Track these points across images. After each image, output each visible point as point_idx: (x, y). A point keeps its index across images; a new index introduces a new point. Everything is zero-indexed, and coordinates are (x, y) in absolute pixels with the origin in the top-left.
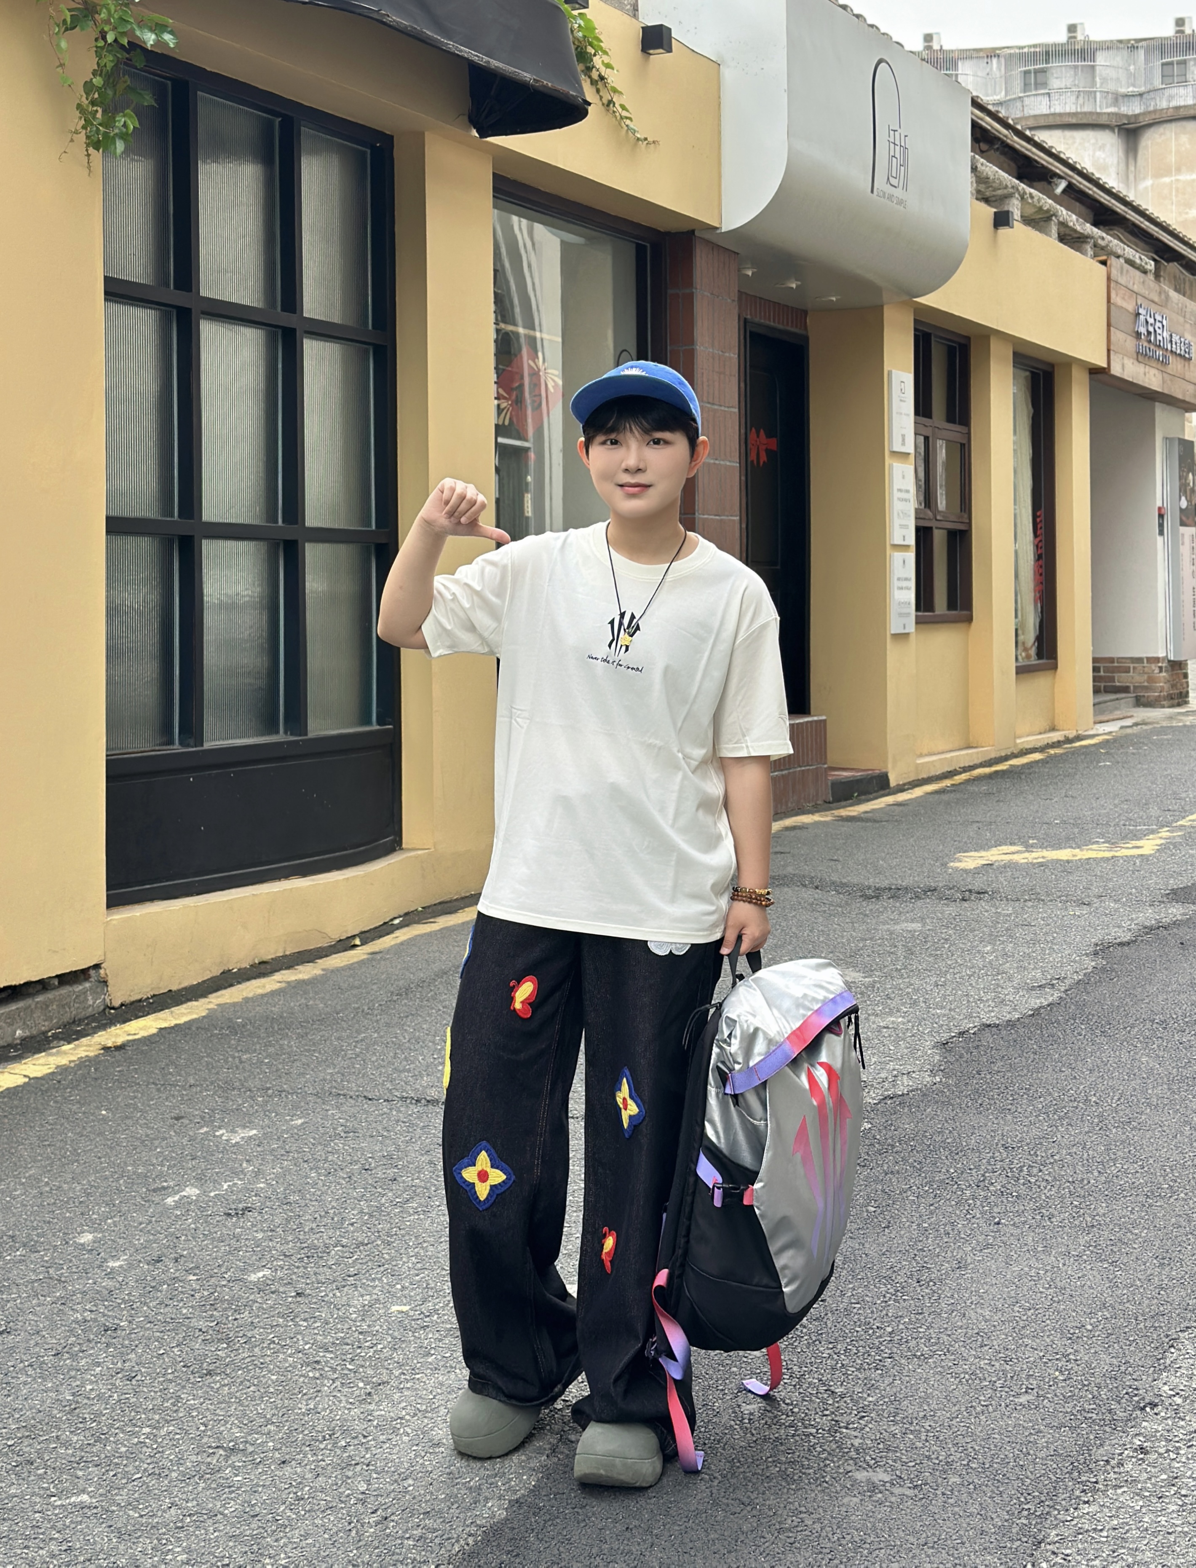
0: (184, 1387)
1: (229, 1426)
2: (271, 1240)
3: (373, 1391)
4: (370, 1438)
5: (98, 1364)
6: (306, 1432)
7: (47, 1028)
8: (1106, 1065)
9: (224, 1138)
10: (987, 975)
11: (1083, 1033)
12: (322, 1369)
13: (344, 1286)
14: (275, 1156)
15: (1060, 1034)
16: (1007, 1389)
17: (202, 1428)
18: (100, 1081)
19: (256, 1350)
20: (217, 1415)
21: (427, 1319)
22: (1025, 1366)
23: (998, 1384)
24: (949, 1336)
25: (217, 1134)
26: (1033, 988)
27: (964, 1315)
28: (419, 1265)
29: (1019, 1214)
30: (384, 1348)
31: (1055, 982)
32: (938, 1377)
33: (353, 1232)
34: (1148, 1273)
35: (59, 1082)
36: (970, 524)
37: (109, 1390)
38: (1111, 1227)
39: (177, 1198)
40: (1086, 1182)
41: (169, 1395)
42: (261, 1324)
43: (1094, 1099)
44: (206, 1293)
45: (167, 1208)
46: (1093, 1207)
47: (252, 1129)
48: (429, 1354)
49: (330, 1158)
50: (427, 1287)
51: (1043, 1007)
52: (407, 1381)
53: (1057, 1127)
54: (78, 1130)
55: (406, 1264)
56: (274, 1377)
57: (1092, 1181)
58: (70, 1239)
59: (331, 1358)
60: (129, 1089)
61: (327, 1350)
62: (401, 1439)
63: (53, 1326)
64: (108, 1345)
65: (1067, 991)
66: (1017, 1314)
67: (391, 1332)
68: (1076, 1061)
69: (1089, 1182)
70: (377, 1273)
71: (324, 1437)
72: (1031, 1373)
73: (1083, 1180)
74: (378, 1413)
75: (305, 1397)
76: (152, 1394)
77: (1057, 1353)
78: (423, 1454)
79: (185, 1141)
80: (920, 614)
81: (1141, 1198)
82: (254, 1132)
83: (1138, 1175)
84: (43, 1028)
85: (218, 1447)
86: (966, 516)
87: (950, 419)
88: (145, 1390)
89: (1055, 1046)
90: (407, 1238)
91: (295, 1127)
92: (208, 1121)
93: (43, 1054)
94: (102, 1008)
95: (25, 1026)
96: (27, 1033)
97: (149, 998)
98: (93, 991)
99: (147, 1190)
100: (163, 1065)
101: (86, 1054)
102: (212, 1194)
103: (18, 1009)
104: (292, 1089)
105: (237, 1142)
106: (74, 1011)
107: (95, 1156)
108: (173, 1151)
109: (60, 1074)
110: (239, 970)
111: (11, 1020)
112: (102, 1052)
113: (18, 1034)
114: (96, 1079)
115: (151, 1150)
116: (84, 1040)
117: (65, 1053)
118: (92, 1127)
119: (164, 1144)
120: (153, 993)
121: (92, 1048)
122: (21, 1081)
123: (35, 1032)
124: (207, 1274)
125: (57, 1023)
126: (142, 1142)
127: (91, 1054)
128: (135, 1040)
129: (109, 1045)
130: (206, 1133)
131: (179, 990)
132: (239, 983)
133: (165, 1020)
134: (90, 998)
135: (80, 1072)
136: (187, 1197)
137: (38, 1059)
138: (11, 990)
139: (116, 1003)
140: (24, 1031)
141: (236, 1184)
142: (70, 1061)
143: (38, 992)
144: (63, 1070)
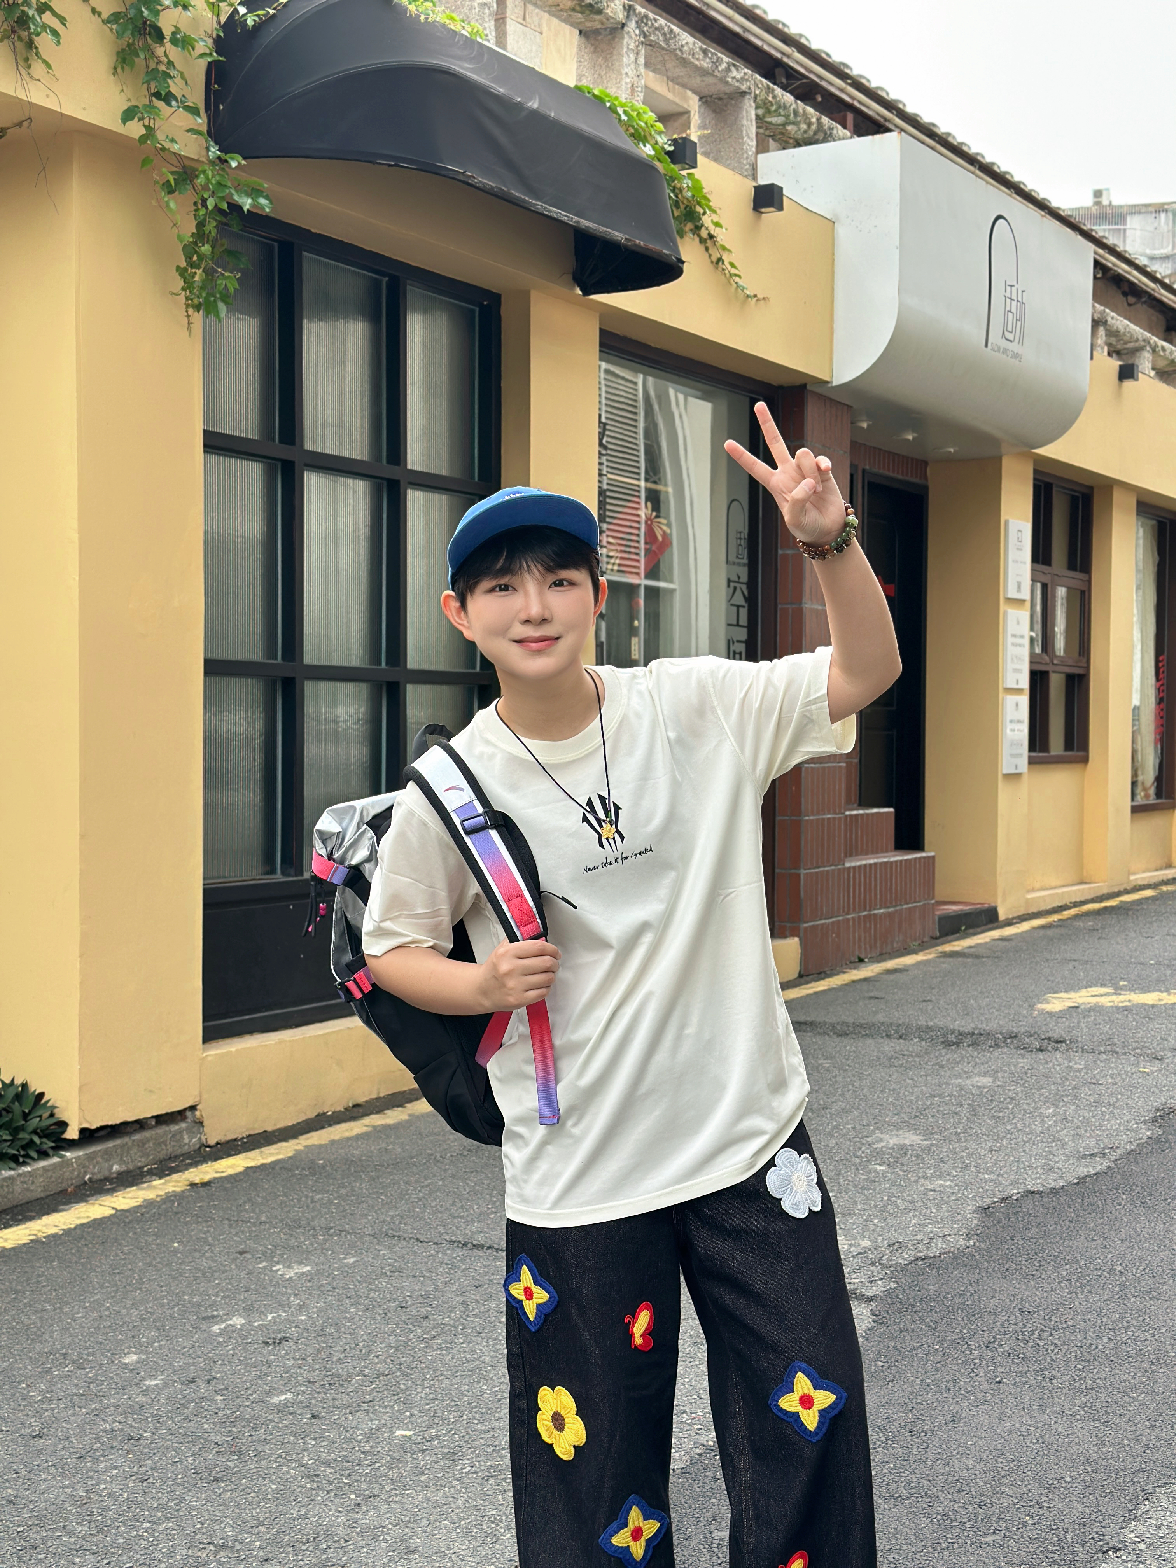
0: (190, 1491)
1: (223, 1526)
2: (299, 1367)
3: (363, 1502)
4: (350, 1542)
5: (116, 1468)
6: (293, 1534)
7: (143, 1164)
8: (1139, 1235)
9: (280, 1273)
10: (1042, 1142)
11: (1123, 1203)
12: (320, 1482)
13: (357, 1411)
14: (322, 1291)
15: (1100, 1203)
16: (975, 1530)
17: (199, 1526)
18: (179, 1216)
19: (264, 1463)
20: (214, 1515)
21: (429, 1444)
22: (997, 1511)
23: (968, 1525)
24: (930, 1481)
25: (274, 1269)
26: (1084, 1157)
27: (948, 1464)
28: (431, 1396)
29: (1022, 1374)
30: (382, 1466)
31: (1107, 1151)
32: (910, 1516)
33: (377, 1363)
34: (1138, 1433)
35: (142, 1215)
37: (121, 1489)
38: (1110, 1390)
39: (223, 1326)
40: (1094, 1347)
41: (175, 1497)
42: (274, 1441)
43: (1119, 1268)
44: (229, 1412)
45: (211, 1335)
46: (1096, 1370)
47: (306, 1265)
48: (423, 1474)
49: (372, 1295)
50: (434, 1416)
51: (1089, 1176)
52: (397, 1495)
53: (1077, 1293)
54: (148, 1260)
55: (420, 1395)
56: (274, 1487)
57: (1100, 1347)
58: (116, 1359)
59: (331, 1473)
60: (204, 1224)
61: (328, 1466)
62: (379, 1545)
63: (83, 1432)
64: (128, 1452)
65: (1116, 1160)
66: (1000, 1465)
67: (391, 1453)
68: (1110, 1230)
69: (1097, 1348)
70: (390, 1401)
71: (309, 1539)
72: (1002, 1516)
73: (1091, 1345)
74: (363, 1521)
75: (300, 1504)
76: (160, 1494)
77: (1031, 1501)
78: (397, 1559)
79: (243, 1274)
81: (1146, 1365)
82: (308, 1268)
83: (1147, 1343)
84: (139, 1164)
85: (209, 1543)
88: (154, 1491)
89: (1093, 1215)
90: (426, 1371)
91: (347, 1265)
92: (269, 1256)
93: (134, 1188)
94: (198, 1146)
95: (121, 1162)
96: (124, 1168)
97: (243, 1138)
98: (189, 1130)
99: (198, 1317)
100: (241, 1202)
101: (174, 1189)
102: (256, 1324)
103: (114, 1146)
104: (352, 1229)
105: (291, 1278)
106: (170, 1149)
107: (158, 1285)
108: (230, 1283)
109: (146, 1208)
110: (333, 1113)
111: (108, 1155)
112: (188, 1187)
113: (116, 1168)
114: (177, 1213)
115: (210, 1281)
116: (175, 1177)
117: (155, 1187)
118: (161, 1258)
119: (223, 1276)
120: (248, 1133)
121: (180, 1184)
122: (108, 1212)
123: (131, 1167)
124: (235, 1395)
125: (153, 1159)
126: (204, 1274)
127: (178, 1189)
128: (221, 1178)
129: (197, 1182)
130: (265, 1267)
131: (274, 1131)
132: (330, 1125)
133: (253, 1159)
134: (186, 1137)
135: (164, 1206)
136: (232, 1326)
137: (129, 1192)
138: (109, 1130)
139: (212, 1142)
140: (120, 1165)
141: (280, 1315)
142: (158, 1196)
143: (135, 1131)
144: (149, 1204)
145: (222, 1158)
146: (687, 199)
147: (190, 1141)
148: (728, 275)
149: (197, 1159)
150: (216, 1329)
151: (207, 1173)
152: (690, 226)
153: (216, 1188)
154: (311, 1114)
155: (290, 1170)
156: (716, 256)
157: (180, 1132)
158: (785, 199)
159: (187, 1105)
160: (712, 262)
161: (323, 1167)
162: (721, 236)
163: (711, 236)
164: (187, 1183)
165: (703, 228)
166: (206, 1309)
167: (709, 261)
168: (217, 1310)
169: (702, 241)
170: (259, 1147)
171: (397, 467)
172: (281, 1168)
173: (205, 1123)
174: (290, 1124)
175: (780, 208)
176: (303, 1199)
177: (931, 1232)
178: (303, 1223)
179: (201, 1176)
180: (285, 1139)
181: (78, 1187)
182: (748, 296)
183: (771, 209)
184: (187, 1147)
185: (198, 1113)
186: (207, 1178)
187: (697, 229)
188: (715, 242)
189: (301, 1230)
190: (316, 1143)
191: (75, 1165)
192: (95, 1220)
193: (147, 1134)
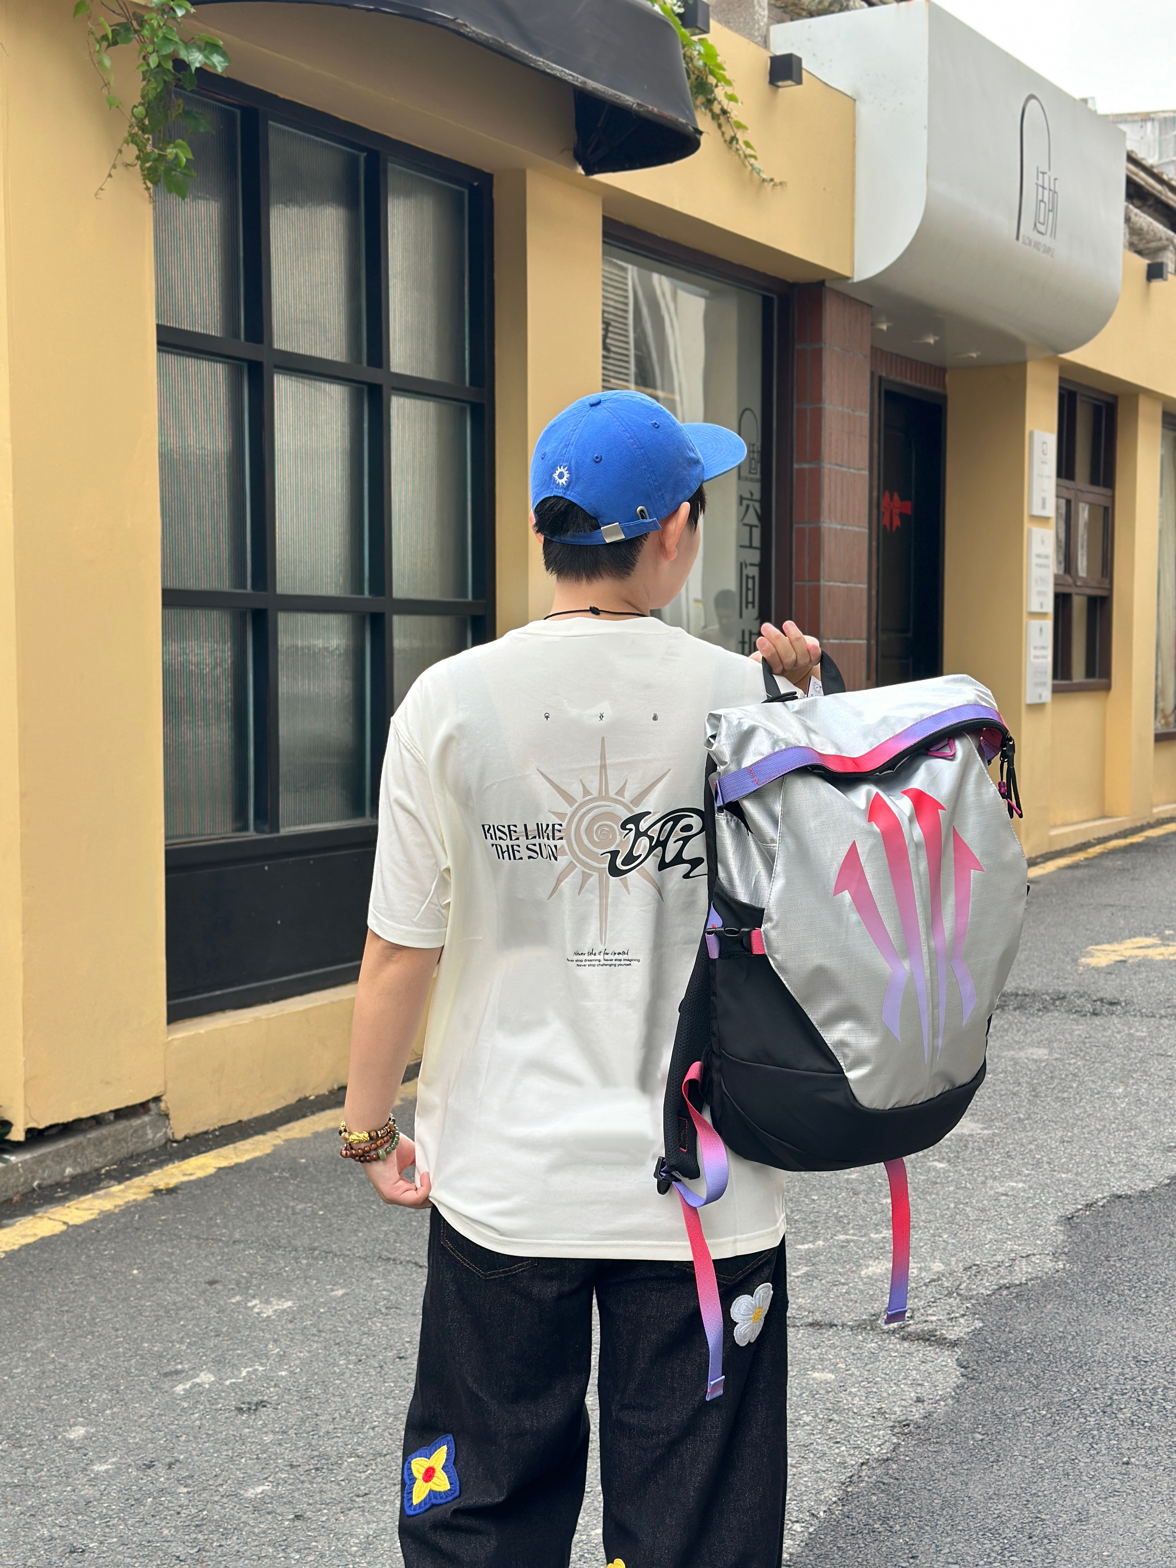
7: (101, 1164)
9: (256, 1310)
13: (350, 1510)
18: (139, 1233)
25: (250, 1304)
29: (1152, 1451)
35: (98, 1231)
36: (1111, 589)
39: (188, 1386)
44: (194, 1511)
47: (287, 1300)
58: (60, 1433)
60: (168, 1243)
79: (213, 1312)
80: (1057, 682)
82: (289, 1304)
84: (97, 1163)
86: (1107, 581)
87: (1094, 480)
91: (334, 1299)
92: (243, 1287)
93: (90, 1196)
94: (163, 1141)
95: (75, 1163)
96: (79, 1170)
97: (215, 1130)
98: (154, 1125)
99: (159, 1373)
100: (211, 1213)
101: (134, 1197)
102: (228, 1383)
103: (67, 1147)
104: (341, 1250)
105: (268, 1317)
106: (131, 1147)
107: (113, 1328)
108: (198, 1326)
109: (101, 1222)
110: (317, 1097)
111: (60, 1158)
112: (152, 1195)
113: (69, 1171)
114: (137, 1229)
115: (174, 1322)
116: (137, 1181)
117: (112, 1195)
118: (118, 1290)
119: (189, 1315)
120: (220, 1125)
121: (142, 1191)
122: (59, 1228)
123: (87, 1169)
124: (201, 1486)
125: (112, 1159)
126: (167, 1312)
127: (140, 1198)
128: (189, 1182)
129: (161, 1187)
130: (238, 1302)
131: (250, 1121)
132: (313, 1113)
133: (226, 1158)
134: (149, 1132)
135: (123, 1220)
136: (200, 1385)
137: (84, 1201)
138: (61, 1127)
139: (179, 1136)
140: (74, 1167)
141: (257, 1370)
142: (116, 1206)
143: (91, 1128)
144: (106, 1217)
145: (191, 1156)
146: (698, 69)
147: (153, 1137)
148: (742, 156)
149: (163, 1158)
150: (180, 1389)
151: (172, 1175)
152: (701, 99)
153: (183, 1195)
154: (292, 1100)
155: (270, 1172)
156: (729, 134)
157: (143, 1126)
158: (804, 72)
159: (150, 1097)
160: (725, 141)
161: (306, 1167)
162: (736, 112)
163: (724, 112)
164: (151, 1189)
165: (716, 103)
166: (168, 1361)
167: (722, 140)
168: (181, 1363)
169: (715, 117)
170: (233, 1142)
171: (378, 370)
172: (258, 1169)
173: (171, 1115)
174: (268, 1112)
175: (799, 82)
176: (283, 1210)
177: (1012, 1251)
178: (283, 1241)
179: (166, 1181)
180: (262, 1132)
181: (25, 1196)
182: (764, 180)
183: (789, 82)
184: (150, 1143)
185: (162, 1105)
186: (173, 1182)
187: (709, 103)
188: (728, 118)
189: (280, 1252)
190: (297, 1136)
191: (21, 1170)
192: (42, 1239)
193: (104, 1131)
